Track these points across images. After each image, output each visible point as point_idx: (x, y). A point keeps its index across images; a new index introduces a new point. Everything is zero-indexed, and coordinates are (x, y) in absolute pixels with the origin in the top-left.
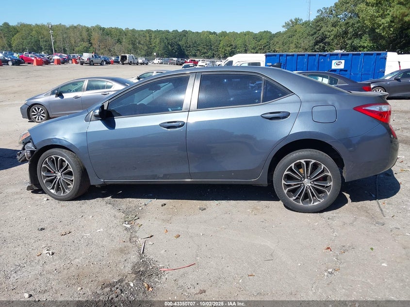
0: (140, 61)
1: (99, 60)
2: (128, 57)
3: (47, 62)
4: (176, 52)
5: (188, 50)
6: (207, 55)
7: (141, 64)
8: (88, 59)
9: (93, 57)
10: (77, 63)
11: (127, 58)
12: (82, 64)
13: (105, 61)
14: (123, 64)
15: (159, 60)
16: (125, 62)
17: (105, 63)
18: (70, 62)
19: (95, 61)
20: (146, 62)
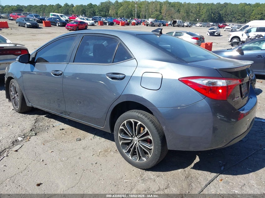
0: (185, 24)
1: (158, 23)
2: (177, 21)
3: (128, 24)
4: (216, 18)
5: (226, 17)
6: (240, 21)
7: (187, 26)
8: (151, 23)
9: (154, 21)
10: (145, 25)
11: (177, 23)
12: (147, 26)
13: (163, 24)
14: (174, 26)
15: (200, 24)
16: (175, 25)
17: (162, 25)
18: (142, 24)
19: (155, 23)
20: (189, 25)
